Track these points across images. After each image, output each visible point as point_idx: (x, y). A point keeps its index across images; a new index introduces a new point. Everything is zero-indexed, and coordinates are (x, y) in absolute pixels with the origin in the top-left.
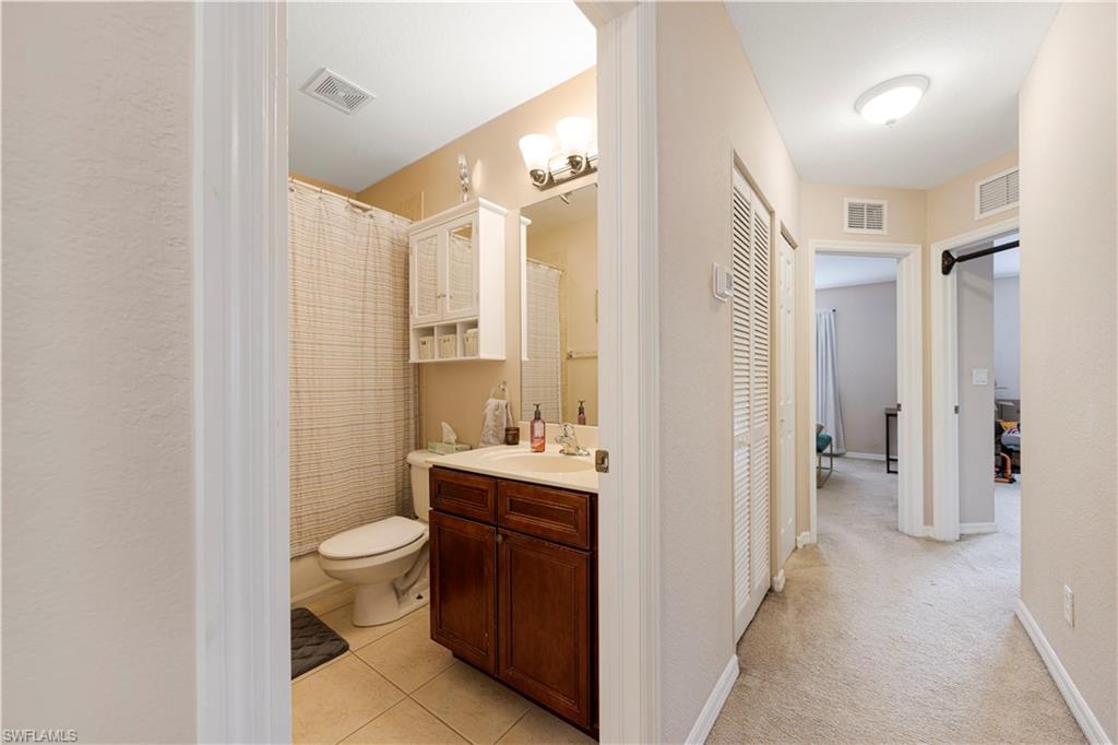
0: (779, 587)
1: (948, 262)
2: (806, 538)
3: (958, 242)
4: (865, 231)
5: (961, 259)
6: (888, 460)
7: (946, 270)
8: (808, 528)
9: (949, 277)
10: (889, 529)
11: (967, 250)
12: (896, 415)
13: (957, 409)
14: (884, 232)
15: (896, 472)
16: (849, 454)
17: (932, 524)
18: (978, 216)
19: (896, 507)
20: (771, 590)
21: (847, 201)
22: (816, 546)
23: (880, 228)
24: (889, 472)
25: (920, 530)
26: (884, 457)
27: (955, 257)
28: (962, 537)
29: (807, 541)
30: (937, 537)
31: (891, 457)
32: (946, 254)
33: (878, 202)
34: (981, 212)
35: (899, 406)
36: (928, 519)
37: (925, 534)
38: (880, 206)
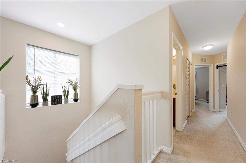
0: (190, 115)
1: (218, 67)
2: (193, 110)
3: (219, 64)
4: (203, 62)
5: (220, 67)
6: (207, 101)
7: (217, 68)
8: (193, 109)
9: (218, 69)
10: (207, 110)
11: (221, 65)
12: (208, 92)
13: (219, 91)
14: (207, 62)
15: (208, 103)
16: (199, 100)
17: (214, 109)
18: (222, 60)
19: (208, 107)
20: (189, 116)
21: (200, 57)
22: (195, 112)
23: (206, 61)
24: (207, 102)
25: (212, 110)
26: (206, 100)
27: (219, 66)
28: (220, 111)
29: (193, 111)
30: (216, 111)
31: (208, 100)
32: (217, 66)
33: (206, 57)
34: (223, 59)
35: (209, 90)
36: (214, 108)
37: (213, 111)
38: (206, 58)
